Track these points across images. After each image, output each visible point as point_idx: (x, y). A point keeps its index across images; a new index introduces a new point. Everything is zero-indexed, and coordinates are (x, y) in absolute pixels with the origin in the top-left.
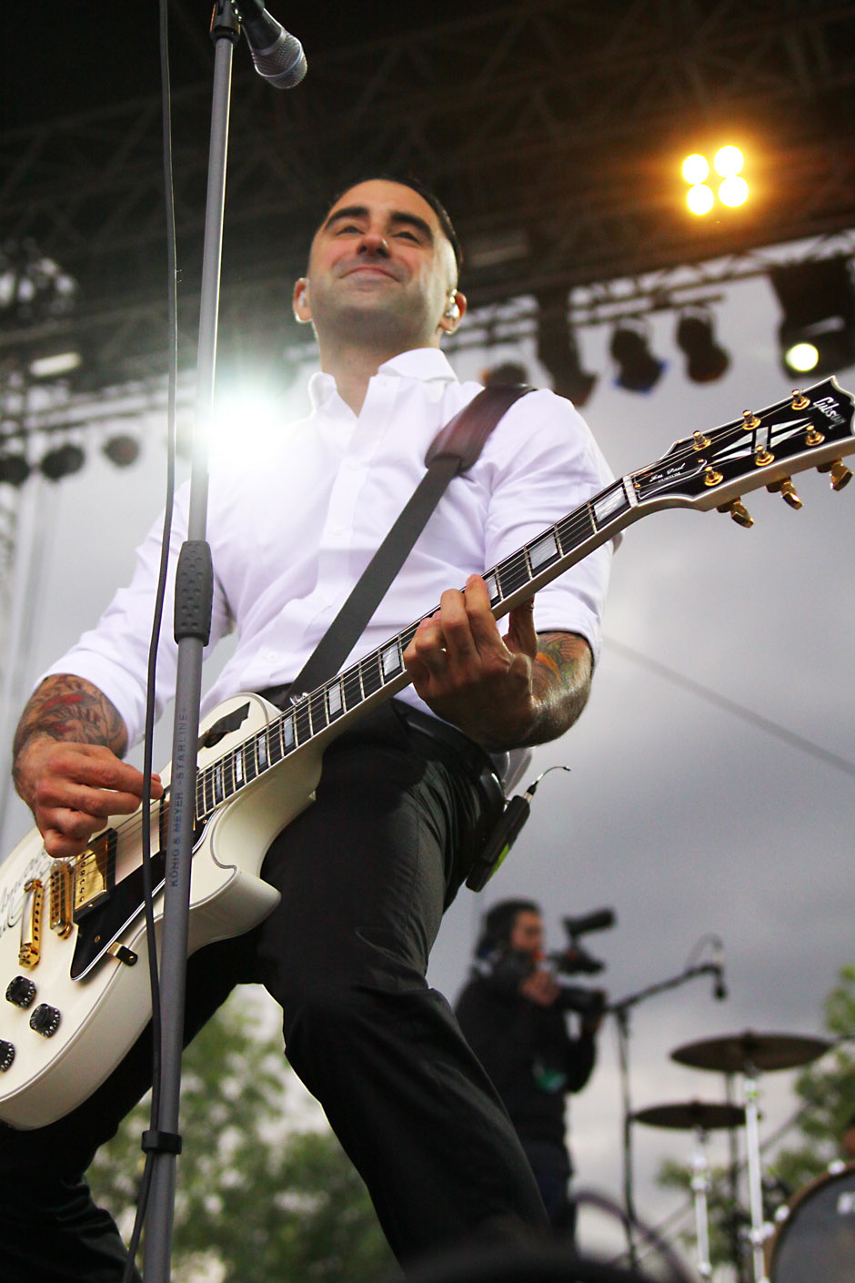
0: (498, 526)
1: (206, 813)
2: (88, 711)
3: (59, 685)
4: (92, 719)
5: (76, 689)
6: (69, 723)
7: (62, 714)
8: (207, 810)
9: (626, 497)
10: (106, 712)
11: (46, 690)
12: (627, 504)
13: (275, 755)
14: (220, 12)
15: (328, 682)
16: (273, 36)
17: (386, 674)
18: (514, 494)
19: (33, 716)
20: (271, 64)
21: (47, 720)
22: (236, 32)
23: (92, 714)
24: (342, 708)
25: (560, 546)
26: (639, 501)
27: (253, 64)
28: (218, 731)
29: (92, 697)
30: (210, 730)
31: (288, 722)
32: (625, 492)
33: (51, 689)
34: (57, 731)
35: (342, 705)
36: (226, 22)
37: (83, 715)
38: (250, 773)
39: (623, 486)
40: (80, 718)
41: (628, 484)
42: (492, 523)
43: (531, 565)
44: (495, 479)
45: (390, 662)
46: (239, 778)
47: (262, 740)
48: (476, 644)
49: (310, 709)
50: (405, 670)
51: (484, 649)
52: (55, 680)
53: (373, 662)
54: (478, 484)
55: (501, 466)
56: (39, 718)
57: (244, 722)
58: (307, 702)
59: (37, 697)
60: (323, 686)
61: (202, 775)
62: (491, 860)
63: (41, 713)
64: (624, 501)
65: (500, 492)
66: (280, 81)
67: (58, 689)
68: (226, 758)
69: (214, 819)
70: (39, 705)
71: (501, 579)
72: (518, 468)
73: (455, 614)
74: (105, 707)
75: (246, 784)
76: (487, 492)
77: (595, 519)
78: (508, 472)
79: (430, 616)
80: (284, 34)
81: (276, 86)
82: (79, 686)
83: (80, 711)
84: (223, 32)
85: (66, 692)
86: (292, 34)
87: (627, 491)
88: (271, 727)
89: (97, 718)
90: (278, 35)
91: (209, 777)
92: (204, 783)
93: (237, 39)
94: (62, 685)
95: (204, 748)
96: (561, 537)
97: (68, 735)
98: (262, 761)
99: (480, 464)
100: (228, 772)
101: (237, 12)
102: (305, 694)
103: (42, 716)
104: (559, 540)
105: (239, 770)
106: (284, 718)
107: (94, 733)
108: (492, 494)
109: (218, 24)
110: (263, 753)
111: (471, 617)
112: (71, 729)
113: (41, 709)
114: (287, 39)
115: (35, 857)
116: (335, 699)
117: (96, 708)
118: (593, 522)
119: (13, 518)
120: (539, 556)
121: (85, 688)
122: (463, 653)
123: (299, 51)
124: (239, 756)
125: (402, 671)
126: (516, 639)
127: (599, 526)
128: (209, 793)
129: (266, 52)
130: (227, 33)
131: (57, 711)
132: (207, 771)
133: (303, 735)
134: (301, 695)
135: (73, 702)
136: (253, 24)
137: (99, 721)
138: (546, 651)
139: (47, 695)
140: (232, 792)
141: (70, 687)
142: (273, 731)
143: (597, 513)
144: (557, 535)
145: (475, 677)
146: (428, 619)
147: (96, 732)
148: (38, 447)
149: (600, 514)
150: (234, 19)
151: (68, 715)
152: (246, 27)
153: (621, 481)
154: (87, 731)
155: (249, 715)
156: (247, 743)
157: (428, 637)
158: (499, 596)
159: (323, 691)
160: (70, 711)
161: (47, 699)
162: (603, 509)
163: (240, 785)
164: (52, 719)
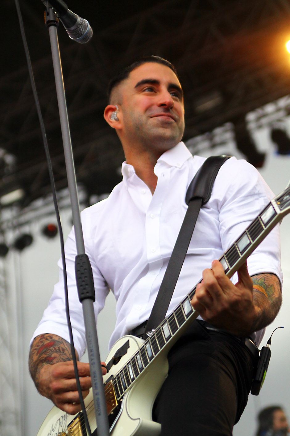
0: (225, 227)
1: (121, 396)
2: (59, 348)
3: (42, 340)
4: (62, 351)
5: (50, 340)
6: (53, 356)
7: (48, 352)
8: (121, 394)
9: (275, 210)
10: (66, 347)
11: (37, 344)
12: (276, 213)
13: (146, 362)
14: (48, 14)
15: (162, 323)
16: (74, 21)
17: (186, 314)
18: (230, 210)
19: (35, 358)
20: (76, 33)
21: (43, 357)
22: (56, 22)
23: (60, 348)
24: (170, 334)
25: (250, 238)
26: (281, 210)
27: (68, 35)
28: (118, 356)
29: (58, 341)
30: (114, 356)
31: (148, 346)
32: (273, 207)
33: (38, 342)
34: (49, 360)
35: (170, 332)
36: (51, 18)
37: (58, 351)
38: (136, 373)
39: (272, 205)
40: (56, 352)
41: (274, 203)
42: (222, 225)
43: (239, 250)
44: (219, 206)
45: (187, 308)
46: (132, 377)
47: (138, 356)
48: (223, 290)
49: (156, 338)
50: (194, 311)
51: (228, 291)
52: (39, 338)
53: (179, 311)
54: (211, 209)
55: (221, 199)
56: (38, 358)
57: (128, 350)
58: (154, 334)
59: (33, 348)
60: (160, 326)
61: (115, 378)
62: (260, 380)
63: (38, 355)
64: (274, 212)
65: (222, 211)
66: (81, 40)
67: (42, 342)
68: (124, 368)
69: (125, 398)
70: (36, 352)
71: (228, 259)
72: (229, 198)
73: (211, 279)
74: (65, 344)
75: (136, 379)
76: (217, 212)
77: (263, 223)
78: (225, 200)
79: (200, 282)
80: (79, 19)
81: (80, 43)
82: (51, 338)
83: (55, 349)
84: (50, 23)
85: (47, 342)
86: (83, 18)
87: (274, 206)
88: (141, 349)
89: (63, 350)
90: (76, 20)
91: (119, 378)
92: (117, 381)
93: (58, 25)
94: (43, 340)
95: (113, 365)
96: (250, 234)
97: (55, 361)
98: (140, 366)
99: (211, 200)
100: (126, 374)
101: (55, 13)
102: (153, 330)
103: (40, 356)
104: (249, 236)
105: (131, 373)
106: (145, 344)
107: (65, 357)
108: (219, 212)
109: (48, 20)
110: (140, 362)
111: (218, 278)
112: (54, 358)
113: (37, 353)
114: (81, 21)
115: (49, 432)
116: (166, 330)
117: (62, 346)
118: (262, 224)
119: (5, 273)
120: (242, 245)
121: (54, 338)
122: (218, 296)
123: (87, 25)
124: (130, 366)
125: (193, 311)
126: (242, 283)
127: (266, 225)
128: (120, 386)
129: (73, 28)
130: (53, 23)
131: (45, 352)
132: (117, 376)
133: (156, 350)
134: (151, 331)
135: (52, 345)
136: (64, 17)
137: (65, 351)
138: (258, 284)
139: (38, 346)
140: (130, 384)
141: (47, 339)
142: (142, 352)
143: (263, 220)
144: (248, 233)
145: (226, 305)
146: (200, 284)
147: (65, 356)
148: (11, 237)
149: (265, 220)
150: (55, 15)
151: (51, 352)
152: (61, 18)
153: (271, 203)
154: (62, 357)
155: (130, 346)
156: (132, 359)
157: (201, 292)
158: (228, 268)
159: (160, 328)
160: (51, 350)
161: (39, 347)
162: (266, 217)
163: (133, 379)
164: (44, 356)
